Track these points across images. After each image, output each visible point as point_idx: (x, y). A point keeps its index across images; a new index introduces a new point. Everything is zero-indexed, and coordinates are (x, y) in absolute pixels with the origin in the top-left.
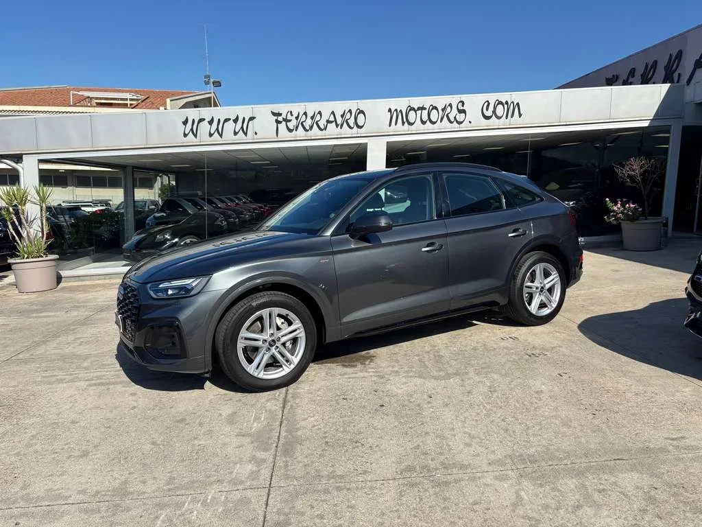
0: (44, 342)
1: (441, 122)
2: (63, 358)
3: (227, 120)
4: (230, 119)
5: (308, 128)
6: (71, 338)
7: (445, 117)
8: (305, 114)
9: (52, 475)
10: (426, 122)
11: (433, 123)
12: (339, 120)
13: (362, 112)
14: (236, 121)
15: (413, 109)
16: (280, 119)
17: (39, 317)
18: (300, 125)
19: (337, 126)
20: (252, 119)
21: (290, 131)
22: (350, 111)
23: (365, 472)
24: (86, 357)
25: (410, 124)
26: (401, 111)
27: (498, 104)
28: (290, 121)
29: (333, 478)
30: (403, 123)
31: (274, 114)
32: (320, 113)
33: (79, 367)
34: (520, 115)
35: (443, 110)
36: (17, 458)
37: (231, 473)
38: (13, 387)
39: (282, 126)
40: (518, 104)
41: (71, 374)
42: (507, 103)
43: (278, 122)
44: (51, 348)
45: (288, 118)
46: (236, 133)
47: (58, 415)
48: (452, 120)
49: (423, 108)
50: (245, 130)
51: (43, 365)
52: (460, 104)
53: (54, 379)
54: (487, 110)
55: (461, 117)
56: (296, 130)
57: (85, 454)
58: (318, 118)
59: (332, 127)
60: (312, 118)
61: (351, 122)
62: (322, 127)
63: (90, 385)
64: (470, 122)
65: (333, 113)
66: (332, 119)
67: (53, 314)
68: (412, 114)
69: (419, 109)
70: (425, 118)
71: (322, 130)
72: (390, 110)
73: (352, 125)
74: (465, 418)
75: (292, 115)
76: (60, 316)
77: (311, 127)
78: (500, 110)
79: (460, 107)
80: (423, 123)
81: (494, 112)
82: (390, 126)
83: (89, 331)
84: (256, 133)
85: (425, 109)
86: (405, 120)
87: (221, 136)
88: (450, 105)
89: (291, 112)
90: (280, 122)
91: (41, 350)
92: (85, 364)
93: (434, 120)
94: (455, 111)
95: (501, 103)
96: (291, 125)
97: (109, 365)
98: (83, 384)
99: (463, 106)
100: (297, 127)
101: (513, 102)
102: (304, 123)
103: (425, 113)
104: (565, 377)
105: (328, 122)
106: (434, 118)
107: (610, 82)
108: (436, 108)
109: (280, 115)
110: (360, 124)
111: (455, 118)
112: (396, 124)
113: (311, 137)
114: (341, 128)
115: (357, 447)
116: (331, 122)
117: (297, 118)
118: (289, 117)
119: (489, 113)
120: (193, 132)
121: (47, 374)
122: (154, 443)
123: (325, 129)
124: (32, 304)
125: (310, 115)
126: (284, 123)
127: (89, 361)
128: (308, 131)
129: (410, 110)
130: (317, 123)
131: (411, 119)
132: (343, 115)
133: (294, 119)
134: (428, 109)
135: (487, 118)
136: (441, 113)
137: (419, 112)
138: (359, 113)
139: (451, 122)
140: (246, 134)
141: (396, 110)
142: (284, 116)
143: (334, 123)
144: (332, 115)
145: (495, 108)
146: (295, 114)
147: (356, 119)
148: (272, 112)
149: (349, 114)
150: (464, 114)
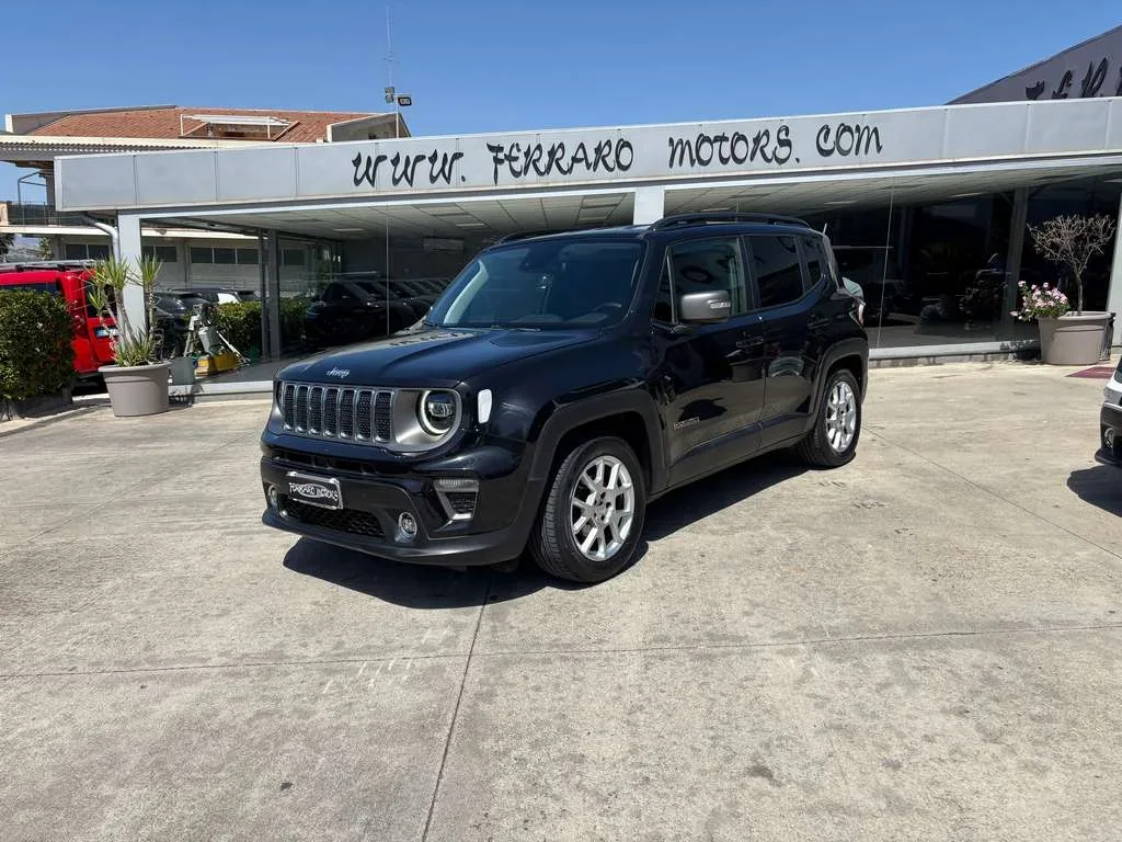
0: (159, 481)
1: (752, 159)
2: (188, 501)
3: (419, 158)
4: (423, 157)
5: (543, 170)
6: (195, 476)
7: (758, 151)
8: (539, 147)
9: (183, 636)
10: (728, 159)
11: (739, 161)
12: (592, 157)
13: (628, 145)
14: (433, 159)
15: (707, 139)
16: (501, 156)
17: (148, 448)
18: (531, 166)
19: (588, 166)
20: (457, 156)
21: (516, 174)
22: (608, 143)
23: (601, 641)
24: (219, 500)
25: (702, 163)
26: (688, 143)
27: (843, 131)
28: (516, 159)
29: (557, 646)
30: (692, 162)
31: (491, 148)
32: (561, 146)
33: (209, 512)
34: (879, 148)
35: (757, 140)
36: (135, 617)
37: (420, 638)
38: (121, 534)
39: (504, 169)
40: (875, 130)
41: (200, 521)
42: (858, 128)
43: (497, 161)
44: (168, 489)
45: (513, 155)
46: (432, 179)
47: (186, 568)
48: (769, 156)
49: (722, 139)
50: (447, 173)
51: (161, 508)
52: (783, 132)
53: (176, 526)
54: (826, 140)
55: (783, 152)
56: (525, 173)
57: (225, 612)
58: (559, 154)
59: (580, 168)
60: (552, 153)
61: (611, 160)
62: (566, 169)
63: (229, 534)
64: (798, 160)
65: (582, 146)
66: (580, 155)
67: (168, 445)
68: (706, 147)
69: (717, 139)
70: (726, 153)
71: (564, 173)
72: (671, 141)
73: (611, 165)
74: (749, 582)
75: (519, 150)
76: (178, 448)
77: (548, 169)
78: (846, 141)
79: (782, 136)
80: (724, 161)
82: (671, 165)
83: (219, 468)
84: (463, 178)
85: (726, 139)
86: (694, 157)
87: (410, 182)
88: (767, 133)
89: (517, 145)
90: (501, 162)
91: (155, 491)
92: (217, 509)
93: (740, 157)
94: (774, 142)
95: (848, 129)
96: (517, 166)
97: (250, 510)
98: (215, 533)
99: (787, 135)
100: (527, 168)
101: (867, 127)
102: (537, 163)
103: (726, 147)
104: (904, 534)
105: (575, 160)
106: (740, 153)
107: (1034, 93)
108: (743, 138)
109: (500, 149)
110: (624, 161)
112: (680, 163)
113: (548, 183)
114: (595, 170)
115: (593, 612)
116: (580, 161)
117: (526, 154)
118: (515, 153)
119: (828, 146)
120: (368, 178)
121: (166, 519)
122: (316, 603)
123: (570, 170)
124: (136, 431)
125: (546, 149)
126: (507, 162)
127: (222, 504)
128: (541, 174)
129: (703, 141)
130: (557, 161)
131: (704, 155)
132: (598, 150)
133: (521, 155)
134: (730, 139)
135: (825, 153)
136: (751, 145)
137: (717, 145)
138: (622, 147)
139: (768, 161)
140: (448, 179)
141: (681, 141)
142: (506, 151)
143: (584, 163)
144: (581, 150)
145: (838, 137)
146: (524, 149)
147: (617, 156)
148: (489, 146)
149: (607, 149)
150: (788, 148)
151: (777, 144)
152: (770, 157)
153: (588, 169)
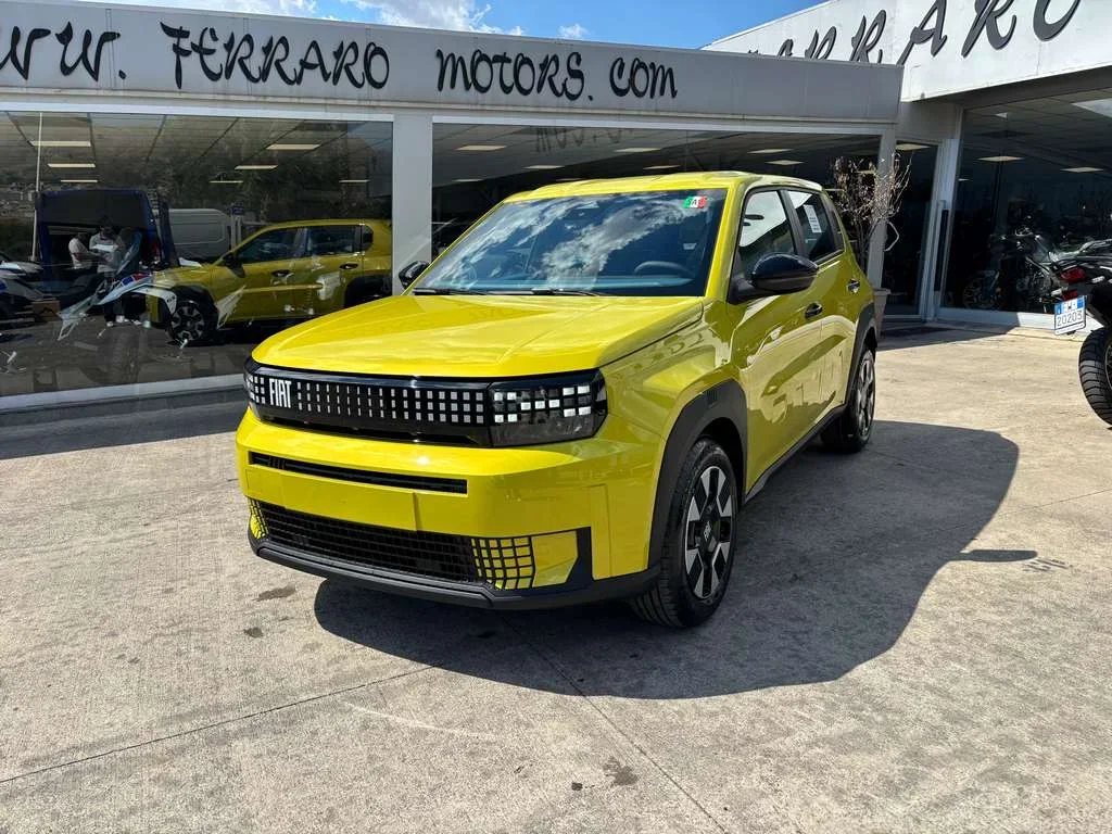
1: (539, 90)
3: (38, 34)
4: (46, 33)
5: (256, 74)
7: (546, 82)
8: (248, 38)
10: (511, 87)
11: (526, 92)
12: (330, 65)
13: (380, 51)
14: (65, 36)
15: (484, 58)
16: (185, 44)
18: (237, 67)
19: (326, 76)
20: (109, 37)
21: (214, 77)
22: (354, 46)
25: (481, 90)
26: (461, 59)
27: (638, 67)
28: (211, 52)
30: (467, 87)
31: (169, 31)
32: (283, 41)
34: (674, 93)
35: (544, 66)
39: (191, 64)
40: (670, 71)
42: (653, 65)
43: (177, 49)
45: (205, 46)
46: (66, 70)
48: (559, 88)
49: (503, 59)
50: (92, 66)
52: (574, 58)
54: (620, 75)
55: (574, 86)
56: (228, 76)
58: (280, 53)
59: (312, 77)
60: (267, 50)
61: (358, 70)
62: (291, 76)
64: (591, 98)
65: (314, 45)
66: (313, 58)
68: (483, 67)
69: (497, 59)
70: (509, 80)
71: (289, 82)
72: (439, 54)
73: (359, 79)
75: (215, 39)
77: (264, 74)
78: (641, 79)
79: (574, 66)
80: (507, 90)
81: (632, 82)
82: (440, 87)
84: (122, 75)
85: (509, 61)
86: (470, 81)
87: (24, 72)
88: (555, 58)
89: (212, 31)
90: (187, 53)
93: (526, 86)
94: (563, 74)
95: (642, 65)
96: (216, 62)
99: (579, 61)
100: (229, 71)
102: (246, 62)
103: (509, 68)
105: (305, 64)
106: (525, 81)
108: (527, 61)
109: (182, 34)
110: (378, 76)
111: (564, 85)
112: (453, 85)
113: (265, 96)
114: (335, 82)
116: (312, 67)
117: (229, 46)
118: (208, 43)
119: (622, 84)
123: (298, 79)
125: (260, 43)
126: (195, 56)
128: (256, 81)
129: (479, 60)
130: (278, 64)
131: (483, 79)
132: (338, 54)
133: (219, 46)
134: (513, 60)
135: (620, 92)
136: (538, 72)
137: (496, 66)
138: (373, 54)
139: (558, 95)
140: (95, 74)
141: (452, 55)
142: (194, 38)
143: (319, 68)
144: (313, 50)
145: (633, 74)
146: (223, 39)
147: (367, 65)
148: (162, 25)
149: (351, 53)
150: (578, 81)
151: (568, 76)
152: (560, 91)
153: (326, 79)
